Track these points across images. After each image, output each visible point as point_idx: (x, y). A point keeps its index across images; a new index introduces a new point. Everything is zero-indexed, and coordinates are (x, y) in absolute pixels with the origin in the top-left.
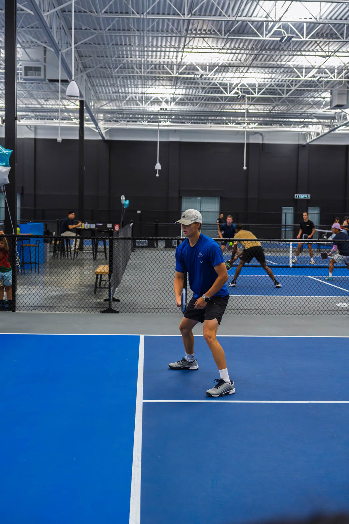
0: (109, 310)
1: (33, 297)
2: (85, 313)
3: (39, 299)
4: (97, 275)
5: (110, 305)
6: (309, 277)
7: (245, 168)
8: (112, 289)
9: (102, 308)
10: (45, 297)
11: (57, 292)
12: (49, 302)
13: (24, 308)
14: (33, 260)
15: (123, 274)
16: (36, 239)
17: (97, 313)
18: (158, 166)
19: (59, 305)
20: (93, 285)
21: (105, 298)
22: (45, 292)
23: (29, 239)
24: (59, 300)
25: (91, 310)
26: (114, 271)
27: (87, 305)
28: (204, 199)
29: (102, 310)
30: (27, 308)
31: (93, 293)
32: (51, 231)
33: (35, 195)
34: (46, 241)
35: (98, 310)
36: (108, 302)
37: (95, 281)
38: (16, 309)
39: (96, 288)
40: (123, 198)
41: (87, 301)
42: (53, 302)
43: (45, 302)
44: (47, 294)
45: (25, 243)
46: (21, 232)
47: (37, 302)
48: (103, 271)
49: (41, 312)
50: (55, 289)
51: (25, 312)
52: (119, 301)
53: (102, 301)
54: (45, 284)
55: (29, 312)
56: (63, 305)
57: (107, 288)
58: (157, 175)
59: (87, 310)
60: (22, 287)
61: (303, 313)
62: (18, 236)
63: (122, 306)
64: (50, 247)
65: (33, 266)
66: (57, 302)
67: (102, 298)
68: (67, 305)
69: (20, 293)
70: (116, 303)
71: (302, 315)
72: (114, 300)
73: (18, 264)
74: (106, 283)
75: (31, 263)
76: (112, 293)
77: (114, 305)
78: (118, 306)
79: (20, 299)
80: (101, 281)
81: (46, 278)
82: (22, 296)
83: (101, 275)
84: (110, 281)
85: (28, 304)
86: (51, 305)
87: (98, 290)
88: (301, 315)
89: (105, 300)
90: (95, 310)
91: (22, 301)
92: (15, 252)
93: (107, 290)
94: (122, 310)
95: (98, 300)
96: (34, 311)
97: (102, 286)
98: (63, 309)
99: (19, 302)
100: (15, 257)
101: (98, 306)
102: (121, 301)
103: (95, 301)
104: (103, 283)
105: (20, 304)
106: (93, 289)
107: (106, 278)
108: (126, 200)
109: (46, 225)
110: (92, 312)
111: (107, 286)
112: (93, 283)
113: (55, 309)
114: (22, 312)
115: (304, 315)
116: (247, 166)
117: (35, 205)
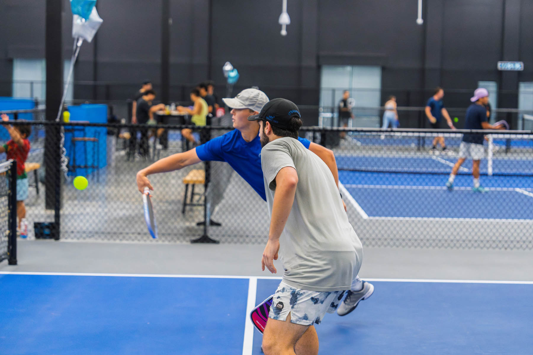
0: (205, 239)
1: (88, 217)
2: (167, 243)
3: (97, 221)
4: (187, 186)
5: (205, 231)
6: (518, 190)
7: (420, 21)
8: (209, 206)
9: (194, 235)
10: (106, 218)
11: (124, 211)
12: (112, 225)
13: (72, 235)
14: (90, 163)
15: (226, 186)
16: (93, 129)
17: (184, 243)
18: (285, 19)
19: (127, 230)
20: (179, 201)
21: (197, 221)
22: (106, 210)
23: (83, 130)
24: (127, 222)
25: (175, 239)
26: (212, 178)
27: (169, 231)
28: (357, 70)
29: (194, 238)
30: (78, 235)
31: (180, 213)
32: (118, 117)
33: (96, 64)
34: (110, 133)
35: (188, 239)
36: (202, 227)
37: (183, 194)
38: (61, 235)
39: (185, 204)
40: (228, 67)
41: (169, 224)
42: (118, 225)
43: (106, 225)
44: (109, 214)
45: (79, 137)
46: (71, 118)
47: (94, 225)
48: (195, 179)
49: (100, 241)
50: (121, 207)
51: (75, 240)
52: (218, 225)
53: (194, 224)
54: (107, 198)
55: (81, 240)
56: (133, 230)
57: (200, 205)
58: (284, 32)
59: (169, 238)
60: (70, 202)
61: (506, 246)
62: (65, 124)
63: (223, 232)
64: (117, 143)
65: (90, 170)
66: (124, 225)
67: (193, 221)
68: (139, 230)
69: (66, 213)
70: (214, 228)
71: (506, 249)
72: (212, 223)
73: (64, 167)
74: (200, 199)
75: (86, 167)
76: (208, 212)
77: (212, 232)
78: (217, 232)
79: (66, 220)
80: (193, 194)
81: (110, 190)
82: (70, 217)
83: (193, 186)
84: (207, 194)
85: (78, 229)
86: (115, 230)
87: (188, 208)
88: (503, 249)
89: (199, 224)
90: (181, 239)
91: (69, 224)
92: (59, 148)
93: (201, 209)
94: (223, 239)
95: (188, 224)
96: (88, 240)
97: (195, 202)
98: (133, 237)
99: (65, 225)
100: (59, 156)
101: (188, 232)
102: (223, 225)
103: (181, 224)
104: (196, 197)
105: (66, 228)
106: (181, 207)
107: (200, 189)
108: (232, 71)
109: (111, 109)
110: (178, 242)
111: (202, 202)
112: (181, 197)
113: (121, 237)
114: (69, 240)
115: (509, 250)
116: (424, 17)
117: (95, 79)
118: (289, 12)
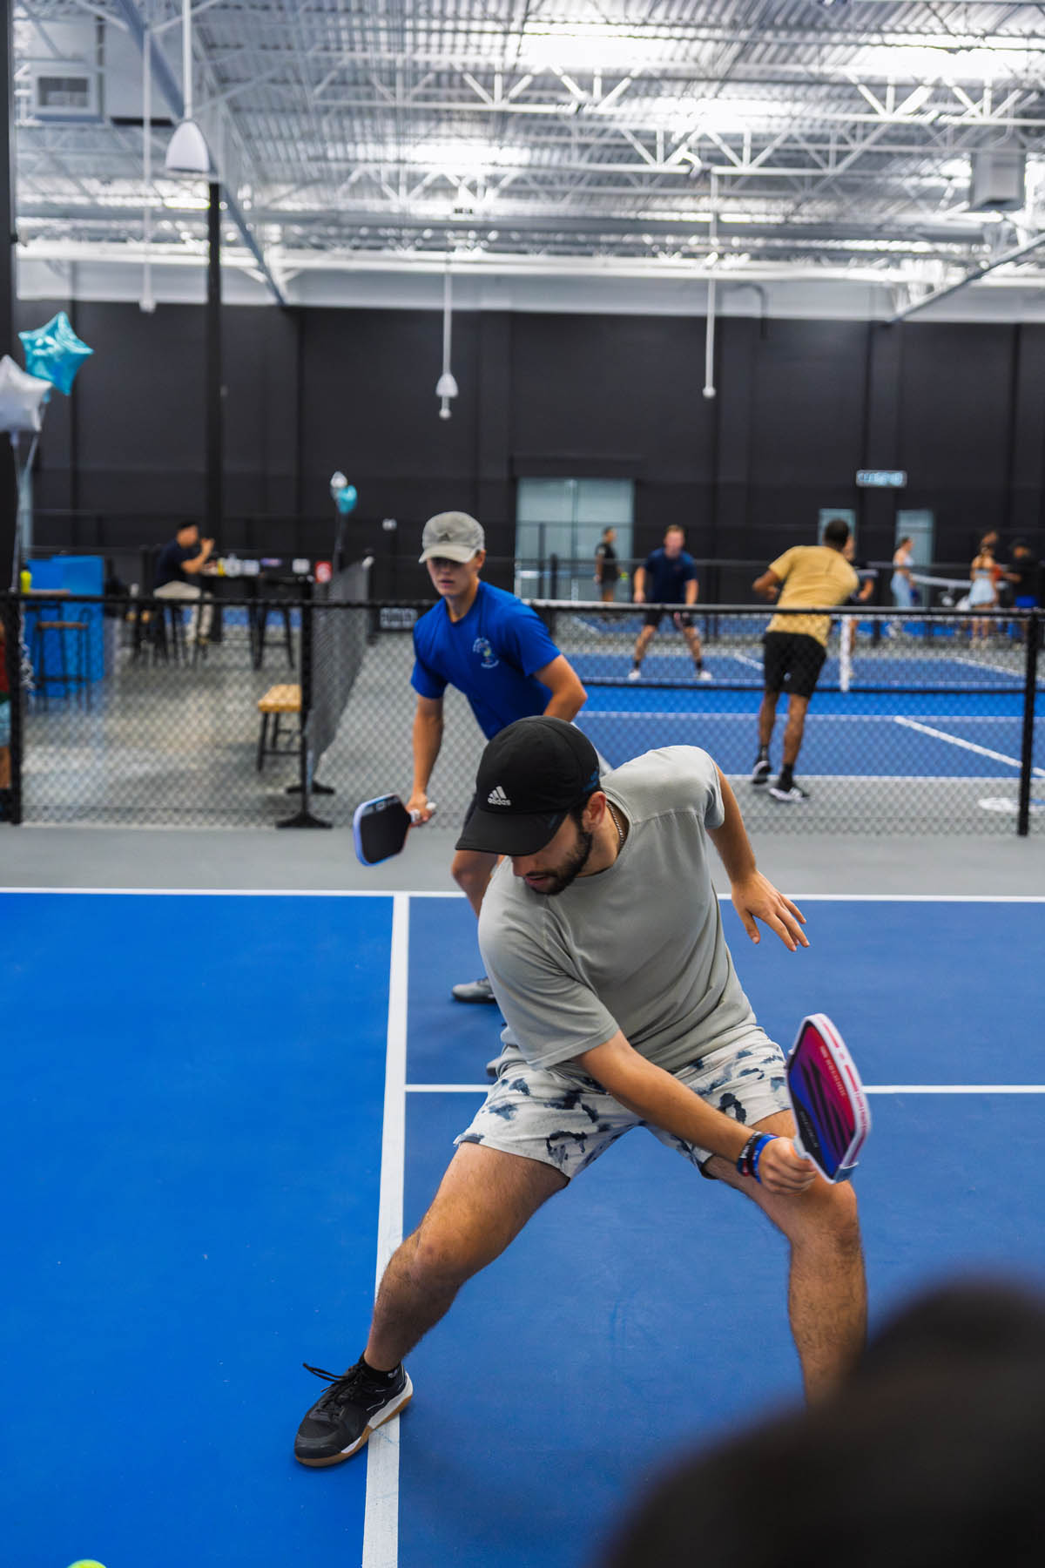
0: (305, 821)
1: (76, 780)
2: (230, 827)
3: (93, 787)
4: (266, 715)
5: (305, 804)
6: (900, 719)
7: (709, 391)
8: (310, 755)
9: (283, 813)
10: (111, 780)
11: (147, 767)
12: (123, 794)
13: (46, 814)
14: (72, 670)
15: (341, 711)
16: (80, 606)
17: (265, 828)
18: (447, 386)
19: (153, 804)
20: (252, 745)
21: (288, 784)
22: (111, 765)
23: (58, 607)
24: (153, 789)
25: (247, 819)
26: (317, 704)
27: (235, 805)
28: (586, 486)
29: (283, 818)
30: (58, 814)
31: (253, 769)
32: (123, 581)
33: (76, 475)
34: (110, 613)
35: (271, 819)
36: (298, 796)
37: (258, 732)
38: (24, 815)
39: (262, 752)
40: (339, 481)
41: (235, 791)
42: (135, 795)
43: (111, 795)
44: (117, 773)
45: (49, 620)
46: (34, 584)
47: (88, 795)
48: (283, 702)
49: (99, 825)
50: (140, 757)
51: (52, 824)
52: (329, 791)
53: (281, 791)
54: (108, 741)
55: (64, 824)
56: (165, 804)
57: (294, 754)
58: (445, 413)
59: (235, 818)
60: (40, 749)
61: (879, 827)
62: (27, 598)
63: (340, 807)
64: (123, 631)
65: (72, 686)
66: (147, 794)
67: (281, 785)
68: (176, 804)
69: (34, 770)
70: (323, 798)
71: (879, 833)
72: (319, 789)
73: (27, 682)
74: (291, 741)
75: (65, 679)
76: (309, 769)
77: (318, 805)
78: (328, 807)
79: (34, 785)
80: (277, 731)
81: (113, 724)
82: (40, 779)
83: (278, 716)
84: (307, 732)
85: (58, 801)
86: (129, 803)
87: (268, 759)
88: (873, 835)
89: (291, 790)
90: (259, 819)
91: (40, 793)
92: (18, 645)
93: (296, 761)
94: (340, 820)
95: (270, 791)
96: (77, 824)
97: (281, 747)
98: (165, 816)
99: (32, 794)
100: (16, 661)
101: (271, 807)
102: (339, 791)
103: (258, 791)
104: (283, 739)
105: (34, 801)
106: (254, 755)
107: (291, 722)
108: (346, 488)
109: (110, 566)
110: (253, 827)
111: (295, 747)
112: (255, 739)
113: (141, 817)
114: (40, 824)
115: (884, 835)
116: (716, 384)
117: (75, 505)
118: (455, 373)
